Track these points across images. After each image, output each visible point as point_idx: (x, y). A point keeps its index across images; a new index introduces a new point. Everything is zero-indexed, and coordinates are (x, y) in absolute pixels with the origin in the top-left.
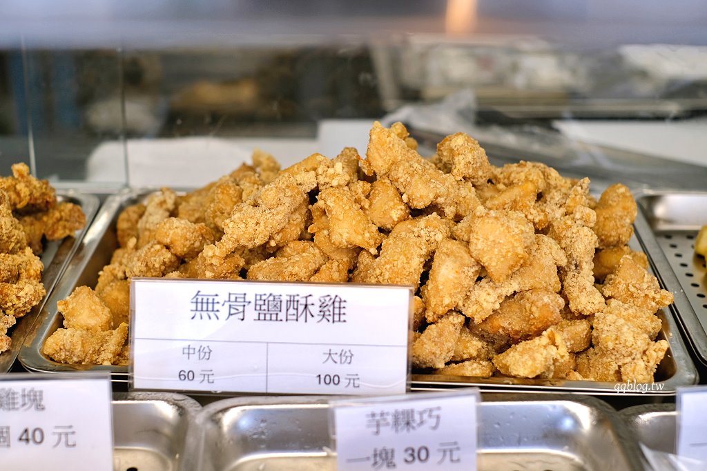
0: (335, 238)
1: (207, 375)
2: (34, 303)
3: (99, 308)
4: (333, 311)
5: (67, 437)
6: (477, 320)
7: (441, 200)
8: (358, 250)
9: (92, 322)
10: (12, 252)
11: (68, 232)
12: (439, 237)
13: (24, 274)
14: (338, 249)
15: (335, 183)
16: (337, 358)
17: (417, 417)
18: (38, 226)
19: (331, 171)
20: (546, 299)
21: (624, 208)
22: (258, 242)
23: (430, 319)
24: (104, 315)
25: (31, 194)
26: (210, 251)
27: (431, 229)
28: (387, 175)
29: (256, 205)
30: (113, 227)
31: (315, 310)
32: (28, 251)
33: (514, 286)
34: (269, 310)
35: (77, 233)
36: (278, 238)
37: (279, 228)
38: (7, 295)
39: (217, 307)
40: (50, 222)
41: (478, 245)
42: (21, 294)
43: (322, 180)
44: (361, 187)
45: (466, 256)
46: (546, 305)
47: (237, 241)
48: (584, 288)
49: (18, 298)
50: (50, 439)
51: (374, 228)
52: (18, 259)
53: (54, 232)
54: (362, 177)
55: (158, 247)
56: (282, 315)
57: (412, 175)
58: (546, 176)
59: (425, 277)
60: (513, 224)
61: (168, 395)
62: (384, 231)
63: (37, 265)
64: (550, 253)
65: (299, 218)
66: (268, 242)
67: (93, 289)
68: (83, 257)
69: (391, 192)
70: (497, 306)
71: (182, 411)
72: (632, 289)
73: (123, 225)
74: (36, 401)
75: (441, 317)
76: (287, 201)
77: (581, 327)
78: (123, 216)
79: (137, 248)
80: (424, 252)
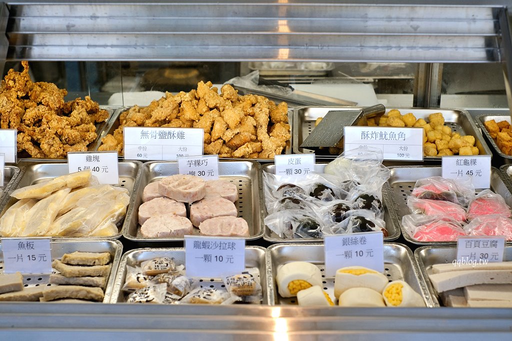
0: (186, 117)
1: (145, 155)
2: (94, 139)
3: (114, 140)
4: (181, 136)
5: (105, 169)
6: (226, 141)
7: (218, 105)
8: (193, 121)
9: (112, 144)
10: (87, 124)
11: (103, 120)
12: (216, 116)
13: (91, 130)
14: (187, 121)
15: (186, 100)
16: (182, 150)
17: (201, 162)
18: (93, 117)
19: (185, 96)
20: (246, 134)
21: (283, 110)
22: (162, 119)
23: (212, 141)
24: (116, 142)
25: (91, 106)
26: (147, 121)
27: (214, 114)
28: (203, 98)
29: (162, 107)
30: (118, 119)
31: (176, 135)
32: (91, 123)
33: (237, 131)
34: (162, 136)
35: (106, 120)
36: (169, 117)
37: (169, 114)
38: (86, 135)
39: (148, 135)
40: (98, 116)
41: (226, 118)
42: (90, 135)
43: (183, 99)
44: (195, 101)
45: (223, 121)
46: (246, 136)
47: (156, 118)
48: (262, 133)
49: (89, 137)
50: (101, 170)
51: (198, 114)
52: (89, 126)
53: (99, 120)
54: (196, 98)
55: (132, 122)
56: (166, 137)
57: (210, 97)
58: (257, 99)
59: (212, 129)
60: (236, 111)
61: (134, 161)
62: (201, 115)
63: (94, 128)
64: (251, 121)
65: (175, 111)
66: (165, 119)
67: (113, 135)
68: (108, 127)
69: (204, 103)
70: (232, 137)
71: (137, 165)
72: (278, 133)
73: (121, 118)
74: (97, 159)
75: (215, 140)
76: (171, 106)
77: (259, 144)
78: (122, 115)
79: (126, 123)
80: (211, 120)
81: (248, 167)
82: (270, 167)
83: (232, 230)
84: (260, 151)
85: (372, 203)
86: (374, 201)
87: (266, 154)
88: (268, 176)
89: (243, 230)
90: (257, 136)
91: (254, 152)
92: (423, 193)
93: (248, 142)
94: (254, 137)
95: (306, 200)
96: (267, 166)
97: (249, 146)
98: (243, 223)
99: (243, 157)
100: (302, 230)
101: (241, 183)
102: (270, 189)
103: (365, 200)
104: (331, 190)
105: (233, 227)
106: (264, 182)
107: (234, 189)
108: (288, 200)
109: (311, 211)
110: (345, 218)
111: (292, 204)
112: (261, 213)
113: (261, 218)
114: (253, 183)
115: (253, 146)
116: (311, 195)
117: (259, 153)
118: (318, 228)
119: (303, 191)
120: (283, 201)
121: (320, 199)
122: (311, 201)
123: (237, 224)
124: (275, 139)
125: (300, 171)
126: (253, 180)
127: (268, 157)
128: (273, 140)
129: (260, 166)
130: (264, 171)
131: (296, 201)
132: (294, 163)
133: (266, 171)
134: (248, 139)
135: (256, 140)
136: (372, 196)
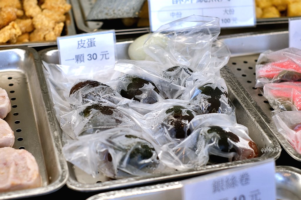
20: (9, 10)
46: (9, 12)
48: (31, 6)
72: (53, 4)
77: (28, 21)
81: (19, 57)
82: (50, 53)
83: (11, 176)
84: (31, 31)
85: (220, 100)
86: (222, 96)
87: (40, 36)
88: (51, 69)
89: (30, 173)
90: (24, 11)
91: (23, 33)
92: (280, 74)
93: (14, 20)
94: (20, 13)
95: (119, 104)
96: (46, 52)
97: (16, 26)
98: (27, 158)
99: (8, 42)
100: (129, 163)
101: (11, 81)
102: (58, 90)
103: (210, 97)
104: (153, 84)
105: (12, 169)
106: (48, 80)
107: (4, 97)
108: (93, 111)
109: (131, 123)
110: (190, 132)
111: (102, 117)
112: (54, 136)
113: (57, 146)
114: (30, 79)
115: (21, 25)
116: (124, 94)
117: (30, 33)
118: (154, 154)
119: (111, 91)
120: (86, 112)
121: (139, 100)
122: (127, 105)
123: (19, 162)
124: (50, 13)
125: (95, 56)
126: (29, 76)
127: (44, 38)
128: (48, 14)
129: (37, 54)
130: (44, 62)
131: (107, 111)
132: (86, 45)
133: (47, 61)
134: (14, 16)
135: (24, 17)
136: (217, 88)
